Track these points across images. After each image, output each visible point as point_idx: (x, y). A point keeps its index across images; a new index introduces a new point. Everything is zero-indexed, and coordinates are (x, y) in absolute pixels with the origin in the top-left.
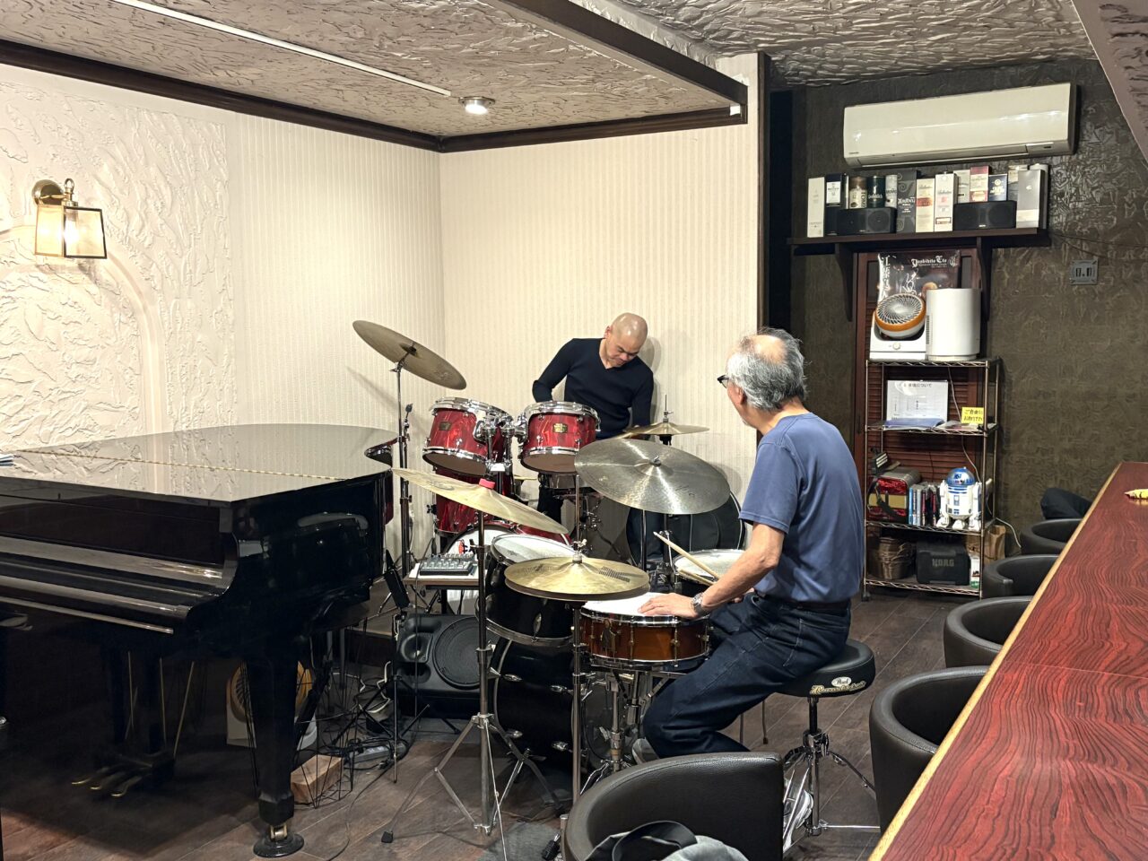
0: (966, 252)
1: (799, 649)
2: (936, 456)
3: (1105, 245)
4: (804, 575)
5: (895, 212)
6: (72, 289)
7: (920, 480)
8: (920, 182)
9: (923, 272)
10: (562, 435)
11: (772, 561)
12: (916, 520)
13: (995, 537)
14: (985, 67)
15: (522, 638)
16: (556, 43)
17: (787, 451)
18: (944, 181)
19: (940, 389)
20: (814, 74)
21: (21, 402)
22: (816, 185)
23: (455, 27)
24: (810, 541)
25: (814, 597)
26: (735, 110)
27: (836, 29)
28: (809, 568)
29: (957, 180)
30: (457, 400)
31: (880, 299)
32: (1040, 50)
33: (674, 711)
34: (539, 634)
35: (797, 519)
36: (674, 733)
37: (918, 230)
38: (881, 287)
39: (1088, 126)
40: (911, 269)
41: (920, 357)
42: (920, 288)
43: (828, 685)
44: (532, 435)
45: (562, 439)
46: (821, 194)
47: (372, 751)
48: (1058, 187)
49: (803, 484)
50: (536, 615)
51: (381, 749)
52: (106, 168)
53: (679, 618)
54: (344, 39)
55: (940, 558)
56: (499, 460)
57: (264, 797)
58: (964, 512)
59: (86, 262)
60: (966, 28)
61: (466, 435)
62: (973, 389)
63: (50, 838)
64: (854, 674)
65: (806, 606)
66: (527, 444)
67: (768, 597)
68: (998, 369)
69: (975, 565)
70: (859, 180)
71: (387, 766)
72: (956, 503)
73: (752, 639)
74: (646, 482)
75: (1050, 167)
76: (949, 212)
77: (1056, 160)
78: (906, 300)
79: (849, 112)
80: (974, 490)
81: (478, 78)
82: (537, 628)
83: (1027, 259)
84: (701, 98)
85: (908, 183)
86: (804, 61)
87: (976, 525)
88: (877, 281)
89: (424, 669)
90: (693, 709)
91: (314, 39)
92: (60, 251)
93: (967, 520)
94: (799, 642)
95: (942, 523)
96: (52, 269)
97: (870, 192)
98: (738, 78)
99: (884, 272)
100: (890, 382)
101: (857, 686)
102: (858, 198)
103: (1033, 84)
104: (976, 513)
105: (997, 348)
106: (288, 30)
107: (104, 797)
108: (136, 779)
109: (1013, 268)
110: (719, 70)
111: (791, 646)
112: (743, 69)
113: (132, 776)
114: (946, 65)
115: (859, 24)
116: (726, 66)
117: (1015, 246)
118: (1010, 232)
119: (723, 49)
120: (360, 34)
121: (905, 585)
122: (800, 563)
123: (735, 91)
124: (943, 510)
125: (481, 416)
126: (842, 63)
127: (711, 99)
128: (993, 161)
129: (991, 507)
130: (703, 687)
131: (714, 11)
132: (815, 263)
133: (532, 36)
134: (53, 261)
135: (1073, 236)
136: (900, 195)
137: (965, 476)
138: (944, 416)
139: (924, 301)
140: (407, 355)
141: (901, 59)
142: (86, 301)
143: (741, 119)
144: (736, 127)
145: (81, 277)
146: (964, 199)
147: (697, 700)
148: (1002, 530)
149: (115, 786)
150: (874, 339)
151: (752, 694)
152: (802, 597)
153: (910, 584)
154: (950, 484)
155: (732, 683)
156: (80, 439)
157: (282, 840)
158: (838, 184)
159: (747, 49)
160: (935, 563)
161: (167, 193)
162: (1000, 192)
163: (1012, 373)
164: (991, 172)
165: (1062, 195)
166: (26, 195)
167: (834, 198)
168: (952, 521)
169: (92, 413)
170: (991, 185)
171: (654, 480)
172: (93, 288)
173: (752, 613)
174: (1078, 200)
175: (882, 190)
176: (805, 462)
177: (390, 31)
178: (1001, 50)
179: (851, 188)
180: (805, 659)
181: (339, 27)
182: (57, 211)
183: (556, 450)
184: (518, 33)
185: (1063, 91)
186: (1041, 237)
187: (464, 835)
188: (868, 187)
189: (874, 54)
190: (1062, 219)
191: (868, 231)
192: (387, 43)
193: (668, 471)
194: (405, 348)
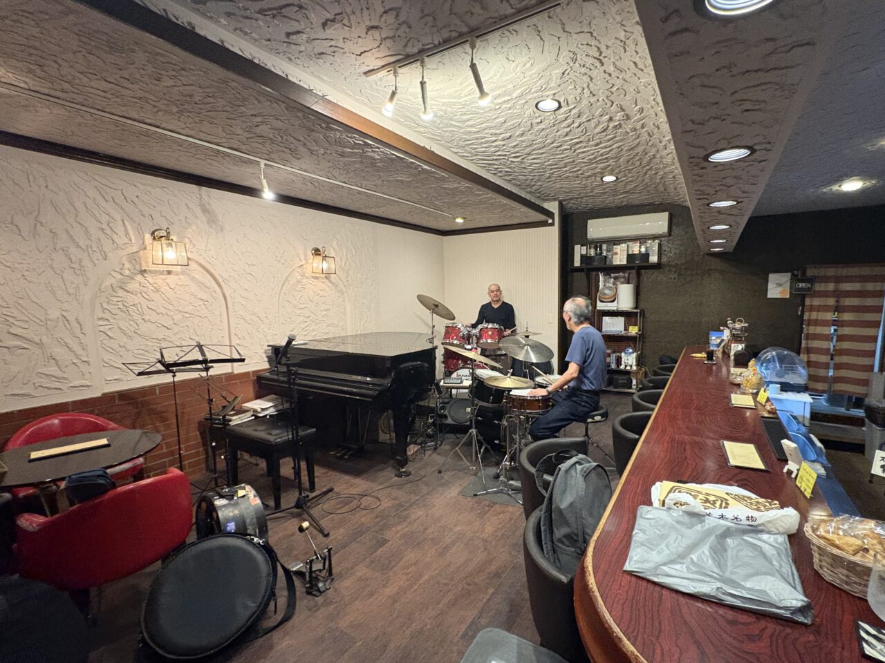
0: (631, 271)
1: (584, 406)
2: (620, 344)
3: (681, 268)
4: (586, 381)
5: (606, 257)
6: (322, 285)
7: (614, 352)
8: (615, 247)
9: (615, 278)
10: (491, 336)
11: (575, 375)
12: (613, 366)
13: (641, 372)
14: (638, 206)
15: (485, 404)
16: (492, 198)
17: (583, 338)
18: (624, 246)
19: (621, 320)
20: (577, 209)
21: (307, 324)
22: (577, 248)
23: (458, 194)
24: (589, 369)
25: (589, 388)
26: (550, 221)
27: (587, 193)
28: (588, 379)
29: (628, 245)
30: (453, 323)
31: (600, 288)
32: (657, 201)
33: (541, 427)
34: (492, 403)
35: (585, 362)
36: (540, 434)
37: (614, 263)
38: (600, 284)
39: (674, 227)
40: (611, 277)
41: (615, 309)
42: (614, 284)
43: (593, 419)
44: (481, 336)
45: (491, 337)
46: (579, 251)
47: (429, 444)
48: (664, 248)
49: (588, 350)
50: (490, 396)
51: (432, 443)
52: (334, 243)
53: (542, 396)
54: (419, 198)
55: (622, 379)
56: (469, 344)
57: (398, 458)
58: (630, 363)
59: (328, 275)
60: (632, 193)
61: (457, 336)
62: (633, 320)
63: (325, 471)
64: (602, 415)
65: (587, 391)
66: (478, 339)
67: (573, 388)
68: (643, 313)
69: (634, 382)
70: (592, 246)
71: (435, 449)
72: (628, 360)
73: (567, 403)
74: (524, 351)
75: (661, 241)
76: (625, 256)
77: (663, 239)
78: (609, 288)
79: (590, 222)
80: (634, 355)
81: (462, 210)
82: (491, 401)
83: (653, 274)
84: (539, 217)
85: (610, 247)
86: (575, 204)
87: (634, 368)
88: (599, 282)
89: (446, 417)
90: (547, 426)
91: (409, 198)
92: (321, 272)
93: (631, 366)
94: (583, 404)
95: (622, 367)
96: (317, 278)
97: (596, 250)
98: (551, 210)
99: (601, 278)
100: (604, 318)
101: (603, 419)
102: (592, 252)
103: (655, 212)
104: (635, 363)
105: (642, 305)
106: (400, 195)
107: (341, 458)
108: (351, 452)
109: (648, 277)
110: (545, 207)
111: (580, 404)
112: (553, 207)
113: (350, 451)
114: (625, 205)
115: (596, 191)
116: (546, 205)
117: (648, 269)
118: (648, 264)
119: (546, 200)
120: (425, 196)
121: (609, 389)
122: (585, 377)
123: (550, 214)
124: (623, 363)
125: (462, 329)
126: (588, 205)
127: (542, 217)
128: (642, 239)
129: (640, 362)
130: (551, 419)
131: (545, 187)
132: (577, 275)
133: (485, 196)
134: (317, 275)
135: (669, 265)
136: (608, 251)
137: (631, 351)
138: (622, 329)
139: (616, 289)
140: (435, 308)
141: (609, 203)
142: (327, 288)
143: (552, 224)
144: (550, 227)
145: (326, 280)
146: (630, 252)
147: (548, 423)
148: (643, 370)
149: (344, 454)
150: (598, 302)
151: (567, 421)
152: (585, 388)
153: (611, 389)
154: (625, 353)
155: (560, 417)
156: (325, 337)
157: (404, 472)
158: (585, 247)
159: (555, 200)
160: (620, 381)
161: (353, 250)
162: (643, 250)
163: (647, 315)
164: (640, 243)
165: (665, 251)
166: (310, 253)
167: (584, 252)
168: (626, 366)
169: (330, 328)
170: (640, 247)
171: (527, 350)
172: (330, 284)
173: (567, 394)
174: (671, 253)
175: (601, 249)
176: (589, 342)
177: (435, 195)
178: (644, 200)
179: (590, 248)
180: (585, 409)
181: (418, 194)
182: (320, 258)
183: (489, 341)
184: (480, 195)
185: (666, 215)
186: (658, 266)
187: (466, 471)
188: (596, 248)
189: (599, 201)
190: (665, 260)
191: (596, 264)
192: (433, 199)
193: (532, 347)
194: (434, 305)
